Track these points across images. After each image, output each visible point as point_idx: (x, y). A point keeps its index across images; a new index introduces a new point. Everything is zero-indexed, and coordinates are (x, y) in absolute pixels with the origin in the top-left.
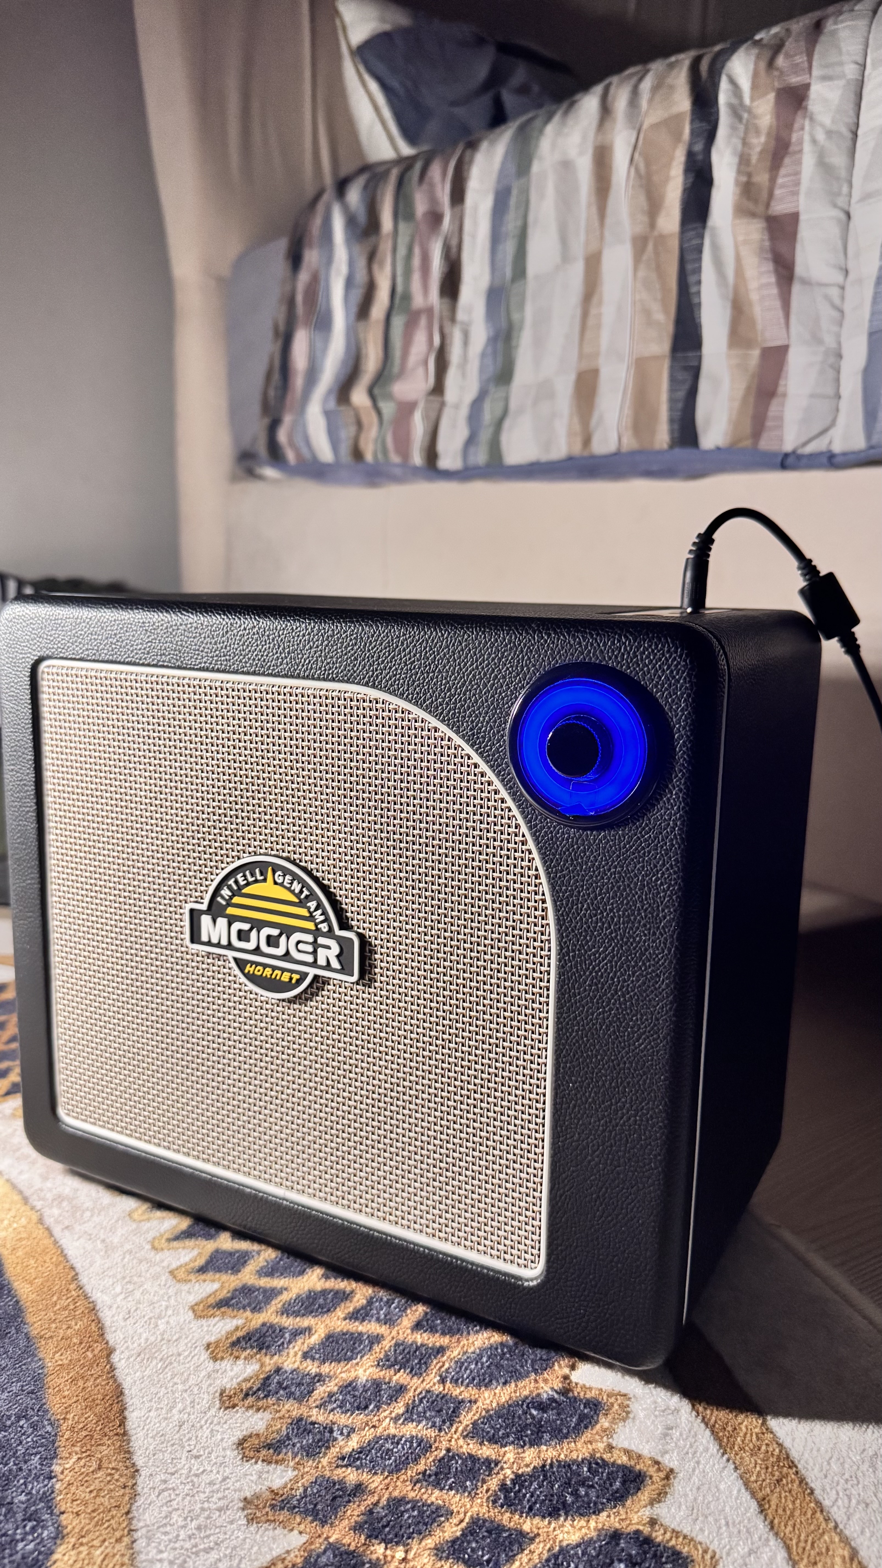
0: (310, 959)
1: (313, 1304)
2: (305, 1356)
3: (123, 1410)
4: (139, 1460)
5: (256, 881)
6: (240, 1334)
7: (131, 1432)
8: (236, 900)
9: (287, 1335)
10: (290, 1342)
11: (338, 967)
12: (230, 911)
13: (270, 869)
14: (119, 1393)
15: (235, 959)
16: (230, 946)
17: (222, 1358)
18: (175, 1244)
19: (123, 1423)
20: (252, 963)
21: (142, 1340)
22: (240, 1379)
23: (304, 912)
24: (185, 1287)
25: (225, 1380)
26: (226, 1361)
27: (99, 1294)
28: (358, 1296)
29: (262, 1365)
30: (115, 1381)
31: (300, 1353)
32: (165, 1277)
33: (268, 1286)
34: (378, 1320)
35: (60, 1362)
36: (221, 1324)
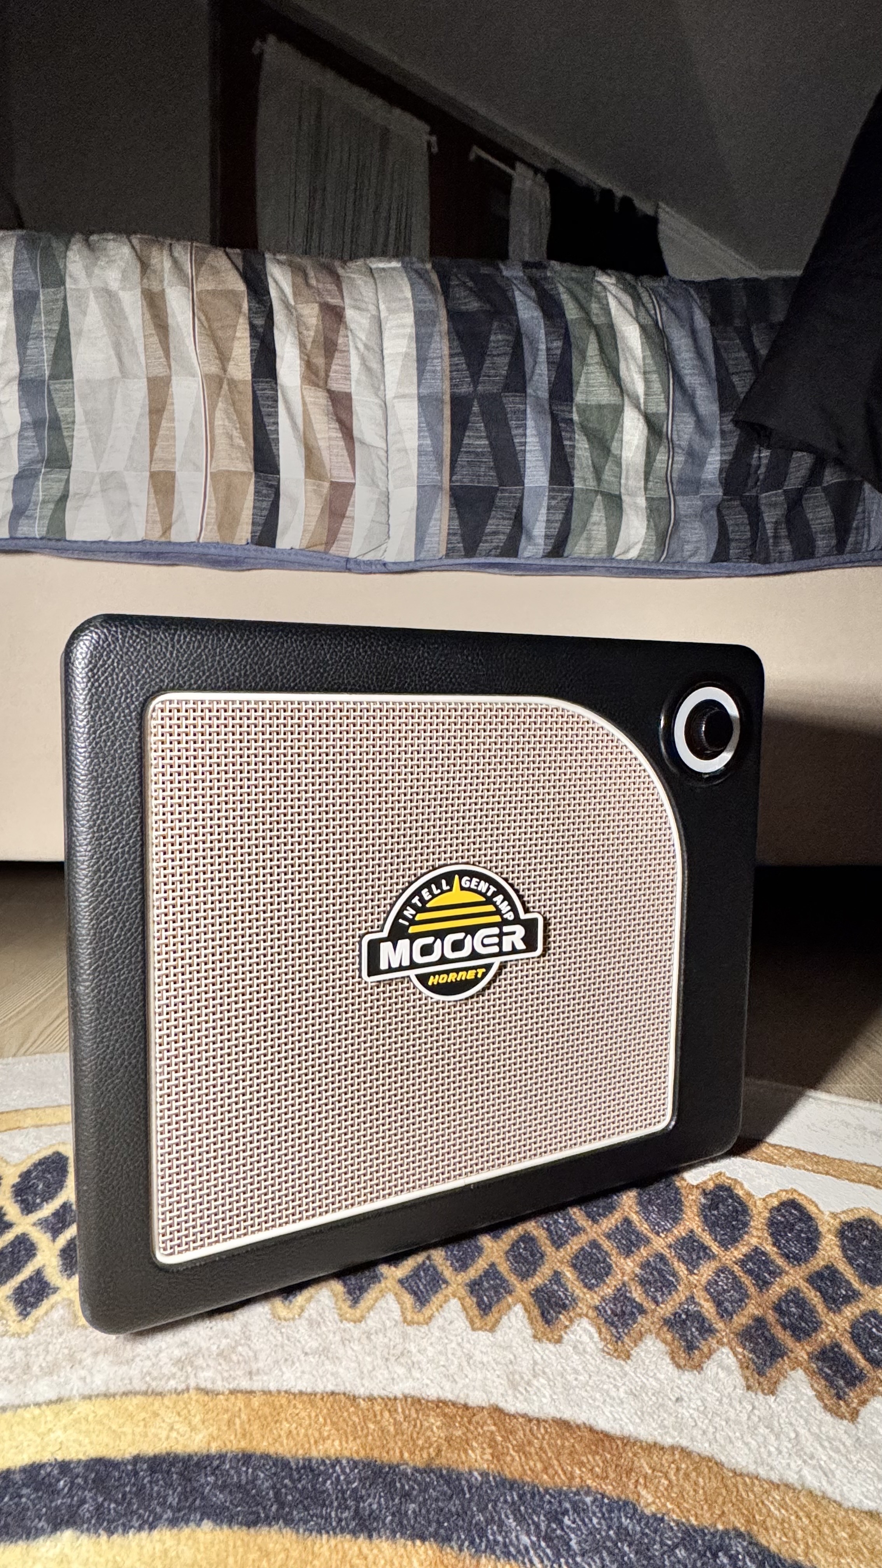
0: (496, 949)
1: (526, 1260)
2: (590, 1288)
3: (591, 1430)
4: (668, 1441)
5: (443, 892)
6: (536, 1312)
7: (626, 1433)
8: (419, 917)
9: (555, 1287)
10: (566, 1290)
11: (523, 947)
12: (412, 930)
13: (457, 877)
14: (564, 1425)
15: (417, 976)
16: (413, 965)
17: (561, 1337)
18: (363, 1304)
19: (607, 1435)
20: (434, 974)
21: (497, 1381)
22: (596, 1335)
23: (491, 908)
24: (439, 1321)
25: (592, 1345)
26: (565, 1336)
27: (396, 1388)
28: (535, 1233)
29: (587, 1316)
30: (546, 1421)
31: (585, 1290)
32: (410, 1330)
33: (481, 1272)
34: (573, 1235)
35: (488, 1457)
36: (513, 1319)
